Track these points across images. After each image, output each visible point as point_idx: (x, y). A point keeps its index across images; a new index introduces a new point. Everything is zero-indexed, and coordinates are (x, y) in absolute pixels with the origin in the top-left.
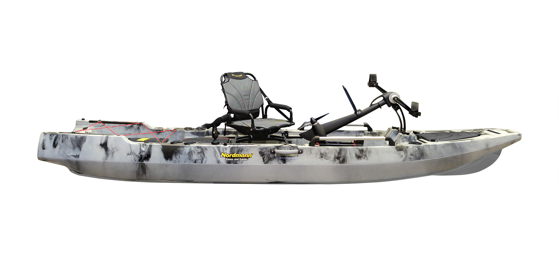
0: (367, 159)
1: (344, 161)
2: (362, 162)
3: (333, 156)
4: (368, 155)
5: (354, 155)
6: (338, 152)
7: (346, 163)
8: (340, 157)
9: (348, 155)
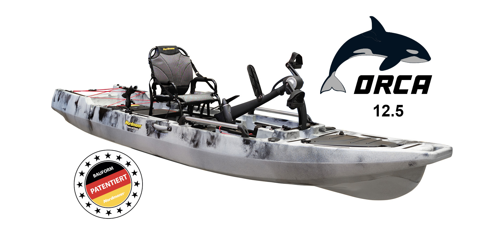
0: (215, 147)
1: (196, 145)
2: (210, 149)
3: (190, 139)
4: (217, 143)
5: (206, 141)
6: (195, 134)
7: (198, 147)
8: (195, 141)
9: (201, 140)
